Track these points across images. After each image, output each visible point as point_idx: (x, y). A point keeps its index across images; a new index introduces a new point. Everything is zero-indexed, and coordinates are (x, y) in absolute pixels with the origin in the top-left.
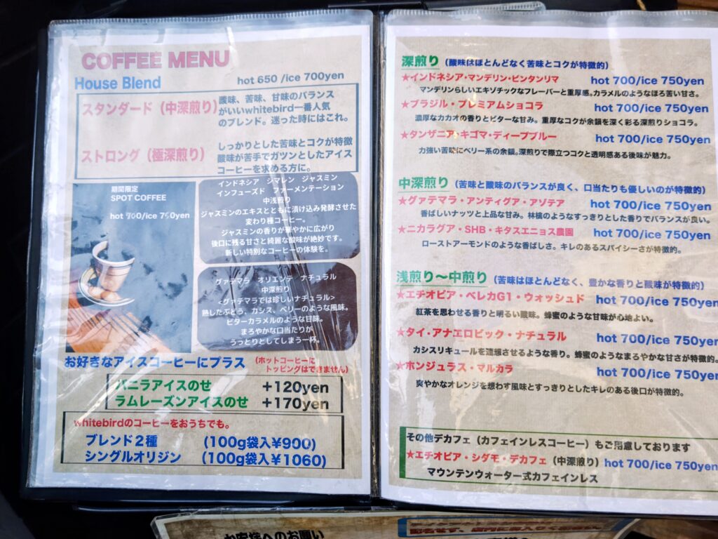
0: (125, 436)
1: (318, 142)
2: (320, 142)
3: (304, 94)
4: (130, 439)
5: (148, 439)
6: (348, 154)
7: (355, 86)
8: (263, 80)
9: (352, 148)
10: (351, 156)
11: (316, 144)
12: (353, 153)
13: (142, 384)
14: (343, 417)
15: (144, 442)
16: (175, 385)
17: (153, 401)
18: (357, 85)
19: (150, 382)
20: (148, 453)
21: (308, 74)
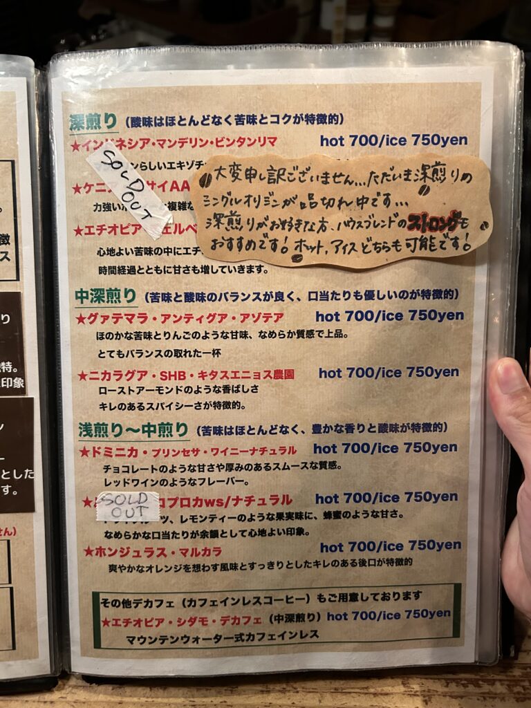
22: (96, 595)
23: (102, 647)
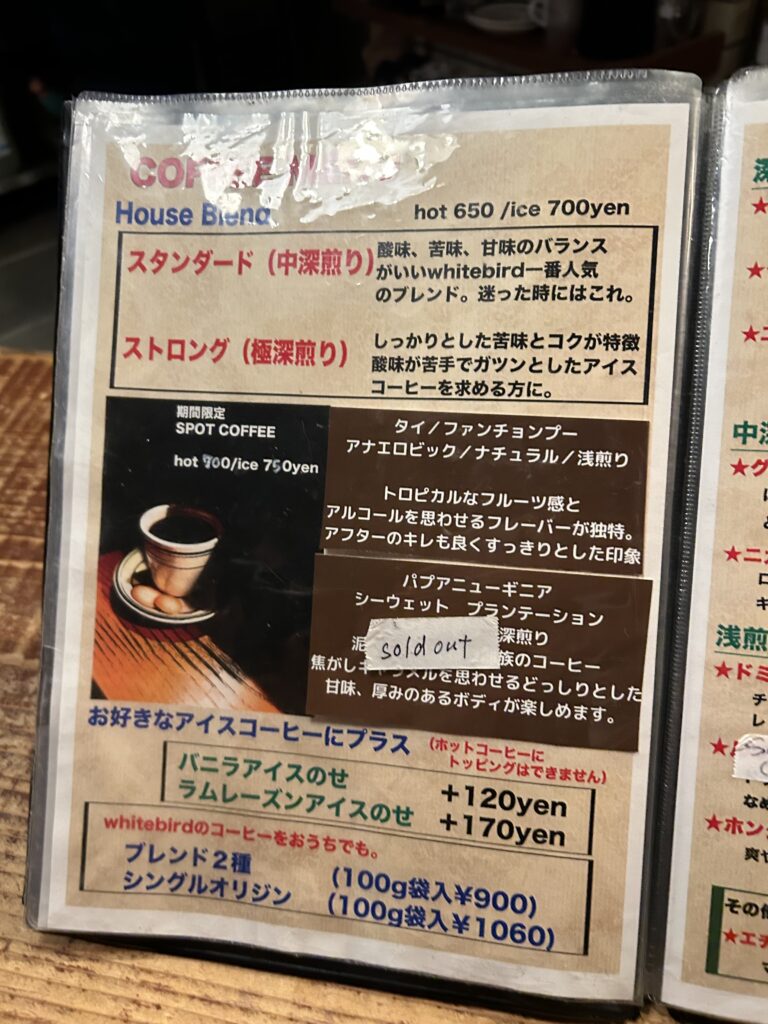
0: (196, 850)
1: (569, 340)
2: (574, 341)
3: (547, 242)
4: (205, 855)
5: (234, 859)
6: (630, 369)
7: (652, 230)
8: (464, 212)
9: (639, 357)
10: (635, 373)
11: (566, 344)
12: (640, 367)
13: (224, 764)
14: (591, 864)
15: (228, 863)
16: (284, 772)
17: (244, 796)
18: (656, 229)
19: (240, 762)
20: (235, 883)
21: (558, 203)
22: (718, 893)
23: (720, 972)
